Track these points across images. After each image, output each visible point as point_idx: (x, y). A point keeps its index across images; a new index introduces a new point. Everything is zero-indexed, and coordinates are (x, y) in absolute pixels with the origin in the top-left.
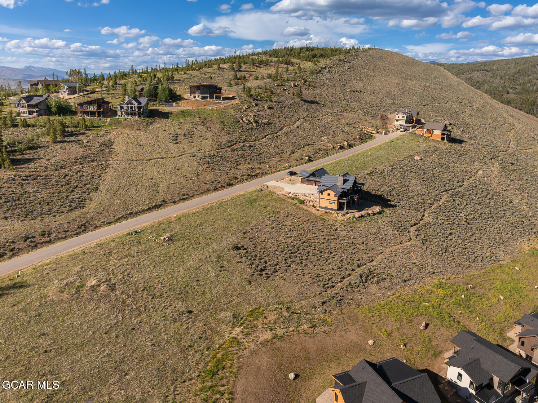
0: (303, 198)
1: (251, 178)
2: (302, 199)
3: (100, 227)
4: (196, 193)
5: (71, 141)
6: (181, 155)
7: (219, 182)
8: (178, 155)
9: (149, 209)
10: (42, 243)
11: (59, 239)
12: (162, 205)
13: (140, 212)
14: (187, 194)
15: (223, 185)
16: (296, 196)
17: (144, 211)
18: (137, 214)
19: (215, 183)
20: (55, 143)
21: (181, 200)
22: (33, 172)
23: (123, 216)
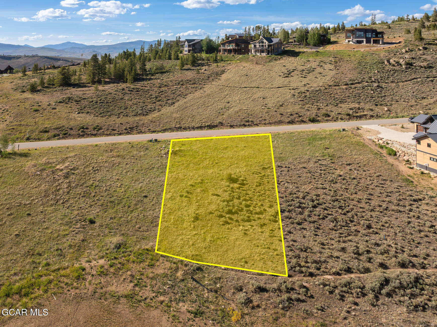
0: (395, 147)
1: (349, 119)
2: (394, 149)
3: (145, 132)
4: (264, 122)
5: (193, 70)
6: (280, 87)
7: (300, 116)
8: (277, 87)
9: (201, 128)
10: (89, 135)
11: (104, 134)
12: (217, 126)
13: (189, 128)
14: (252, 121)
15: (304, 120)
16: (388, 144)
17: (194, 128)
18: (185, 129)
19: (295, 116)
20: (182, 70)
21: (240, 125)
22: (142, 86)
23: (170, 129)
